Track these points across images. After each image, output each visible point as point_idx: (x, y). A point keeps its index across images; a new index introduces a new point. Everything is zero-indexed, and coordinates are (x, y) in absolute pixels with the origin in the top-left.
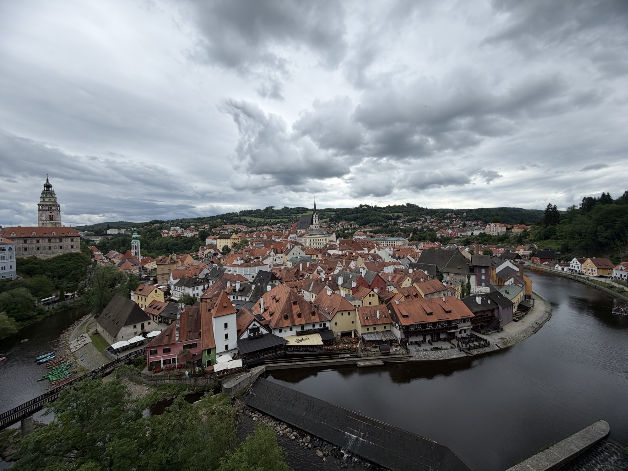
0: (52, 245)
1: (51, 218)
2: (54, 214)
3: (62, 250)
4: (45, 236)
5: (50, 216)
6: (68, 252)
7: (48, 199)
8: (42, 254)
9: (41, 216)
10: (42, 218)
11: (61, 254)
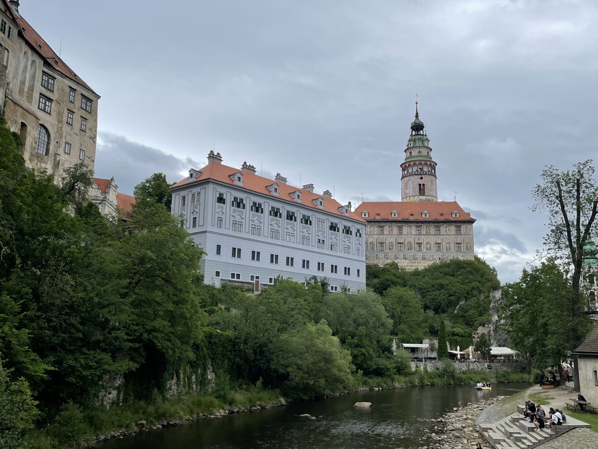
0: (424, 239)
1: (422, 190)
2: (426, 180)
3: (439, 255)
4: (412, 218)
5: (420, 185)
6: (451, 258)
7: (418, 150)
8: (406, 259)
9: (406, 187)
10: (407, 191)
11: (438, 262)
